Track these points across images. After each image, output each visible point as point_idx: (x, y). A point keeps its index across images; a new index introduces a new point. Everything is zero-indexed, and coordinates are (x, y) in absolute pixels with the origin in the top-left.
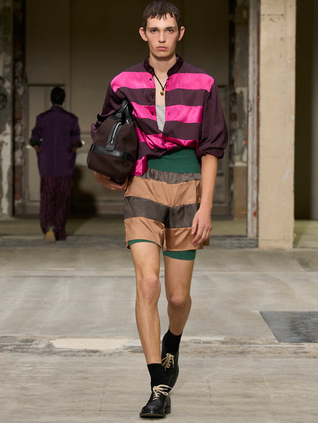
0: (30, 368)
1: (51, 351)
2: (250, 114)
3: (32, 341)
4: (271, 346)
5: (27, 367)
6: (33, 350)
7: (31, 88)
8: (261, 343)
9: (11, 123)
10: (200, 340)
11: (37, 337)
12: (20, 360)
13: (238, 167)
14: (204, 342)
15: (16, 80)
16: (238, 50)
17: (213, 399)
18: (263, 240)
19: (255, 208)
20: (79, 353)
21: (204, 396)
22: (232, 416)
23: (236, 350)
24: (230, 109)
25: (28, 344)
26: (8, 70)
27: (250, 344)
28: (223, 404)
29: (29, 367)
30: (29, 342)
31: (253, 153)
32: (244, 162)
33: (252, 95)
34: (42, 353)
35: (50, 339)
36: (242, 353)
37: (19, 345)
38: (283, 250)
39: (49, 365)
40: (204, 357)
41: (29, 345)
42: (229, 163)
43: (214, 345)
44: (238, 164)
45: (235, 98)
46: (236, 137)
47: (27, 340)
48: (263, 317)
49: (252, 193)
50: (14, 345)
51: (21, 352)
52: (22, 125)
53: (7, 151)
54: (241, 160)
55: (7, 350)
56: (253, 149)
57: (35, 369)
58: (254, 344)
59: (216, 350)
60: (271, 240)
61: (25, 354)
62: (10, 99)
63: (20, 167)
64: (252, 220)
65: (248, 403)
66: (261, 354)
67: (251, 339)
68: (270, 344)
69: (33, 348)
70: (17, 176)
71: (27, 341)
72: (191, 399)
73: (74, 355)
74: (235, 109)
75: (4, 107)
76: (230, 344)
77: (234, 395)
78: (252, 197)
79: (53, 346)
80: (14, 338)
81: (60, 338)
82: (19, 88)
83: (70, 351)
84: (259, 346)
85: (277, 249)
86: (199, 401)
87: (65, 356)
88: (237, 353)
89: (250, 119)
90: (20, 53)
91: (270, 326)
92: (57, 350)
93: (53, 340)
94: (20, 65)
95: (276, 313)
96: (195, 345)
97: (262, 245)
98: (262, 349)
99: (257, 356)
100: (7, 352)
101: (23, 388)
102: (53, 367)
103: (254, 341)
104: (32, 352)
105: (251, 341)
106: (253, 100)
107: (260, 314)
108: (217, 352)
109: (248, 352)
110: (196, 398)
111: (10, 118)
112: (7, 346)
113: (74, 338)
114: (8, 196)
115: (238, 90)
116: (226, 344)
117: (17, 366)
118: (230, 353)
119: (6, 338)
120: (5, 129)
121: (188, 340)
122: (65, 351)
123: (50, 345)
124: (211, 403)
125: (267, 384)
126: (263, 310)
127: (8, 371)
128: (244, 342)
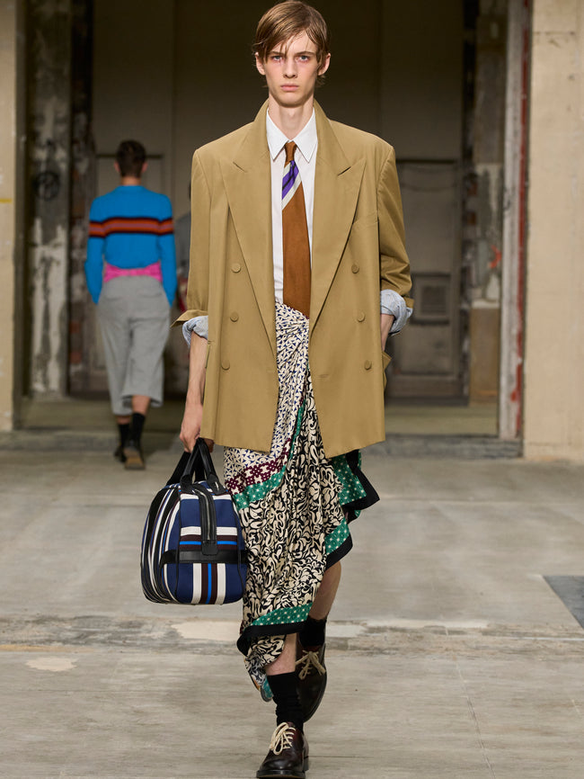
0: (144, 675)
1: (176, 645)
2: (506, 213)
3: (140, 625)
4: (574, 639)
5: (135, 672)
6: (145, 642)
7: (102, 161)
8: (555, 634)
9: (67, 224)
10: (443, 627)
11: (146, 618)
12: (124, 660)
13: (478, 310)
14: (452, 632)
15: (75, 147)
16: (481, 96)
17: (483, 737)
18: (531, 444)
19: (514, 386)
20: (228, 649)
21: (467, 731)
22: (524, 769)
23: (512, 647)
24: (464, 203)
25: (133, 630)
26: (62, 129)
27: (535, 635)
28: (504, 746)
29: (141, 672)
30: (133, 627)
31: (511, 284)
32: (492, 301)
33: (512, 178)
34: (161, 648)
35: (172, 623)
36: (523, 652)
37: (118, 633)
38: (567, 462)
39: (176, 670)
40: (455, 659)
41: (135, 633)
42: (460, 302)
43: (469, 636)
44: (478, 304)
45: (475, 184)
46: (476, 254)
47: (131, 623)
48: (552, 587)
49: (509, 357)
50: (108, 632)
51: (122, 645)
52: (84, 229)
53: (58, 275)
54: (484, 297)
55: (97, 641)
56: (511, 277)
57: (153, 677)
58: (542, 635)
59: (474, 646)
60: (547, 444)
61: (130, 649)
62: (64, 180)
63: (80, 304)
64: (508, 408)
65: (549, 745)
66: (557, 654)
67: (535, 627)
68: (571, 635)
69: (143, 638)
70: (75, 321)
71: (130, 625)
72: (444, 735)
73: (219, 652)
74: (472, 204)
75: (54, 195)
76: (499, 636)
77: (521, 729)
78: (509, 364)
79: (178, 634)
80: (106, 619)
81: (189, 620)
82: (80, 160)
83: (211, 644)
84: (552, 639)
85: (557, 461)
86: (460, 740)
87: (203, 653)
88: (515, 652)
89: (507, 222)
90: (83, 96)
91: (566, 604)
92: (187, 643)
93: (177, 623)
94: (82, 118)
95: (573, 579)
96: (435, 636)
97: (532, 453)
98: (559, 644)
99: (551, 657)
100: (95, 645)
101: (137, 712)
102: (184, 674)
103: (542, 631)
104: (142, 645)
105: (537, 631)
106: (514, 188)
107: (543, 580)
108: (477, 648)
109: (535, 651)
110: (453, 735)
111: (64, 216)
112: (94, 633)
113: (214, 620)
114: (59, 357)
115: (480, 169)
116: (491, 635)
117: (119, 671)
118: (501, 651)
119: (92, 620)
120: (54, 235)
121: (422, 626)
122: (203, 645)
123: (171, 632)
124: (482, 744)
125: (578, 711)
126: (550, 574)
127: (104, 681)
128: (522, 630)
